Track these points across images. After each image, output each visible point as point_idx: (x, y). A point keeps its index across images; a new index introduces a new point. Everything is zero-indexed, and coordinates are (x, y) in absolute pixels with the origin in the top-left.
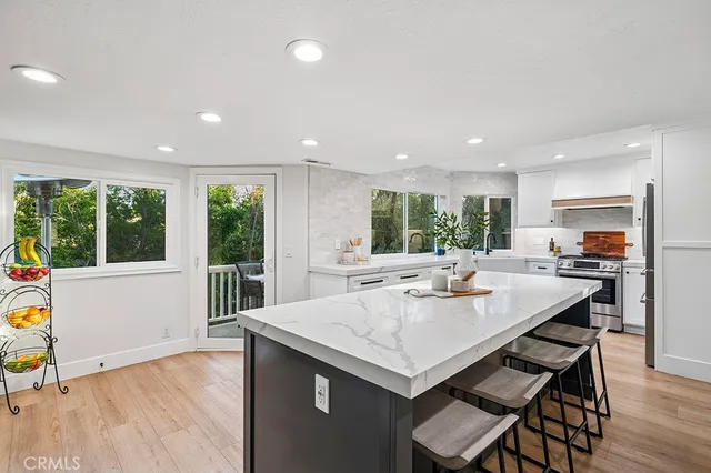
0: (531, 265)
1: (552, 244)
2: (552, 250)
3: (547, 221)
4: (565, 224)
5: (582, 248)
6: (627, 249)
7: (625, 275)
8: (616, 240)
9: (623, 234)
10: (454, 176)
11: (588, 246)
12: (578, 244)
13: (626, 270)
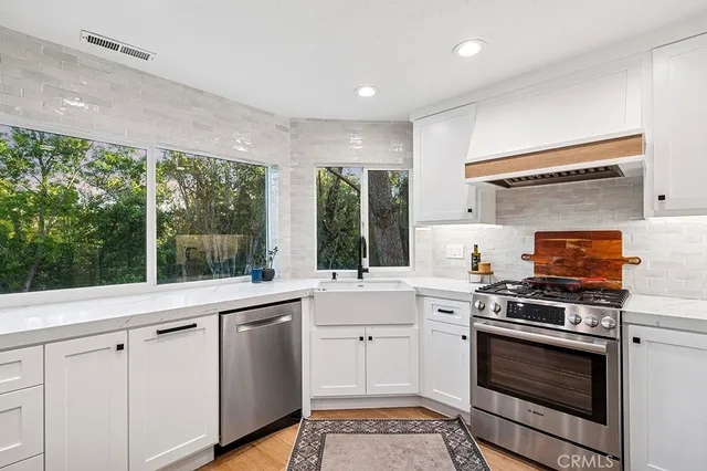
0: (427, 302)
1: (476, 258)
2: (475, 268)
3: (461, 211)
4: (500, 218)
5: (531, 265)
6: (626, 270)
7: (631, 347)
8: (601, 250)
9: (617, 236)
10: (299, 129)
11: (543, 262)
12: (525, 257)
13: (632, 331)
